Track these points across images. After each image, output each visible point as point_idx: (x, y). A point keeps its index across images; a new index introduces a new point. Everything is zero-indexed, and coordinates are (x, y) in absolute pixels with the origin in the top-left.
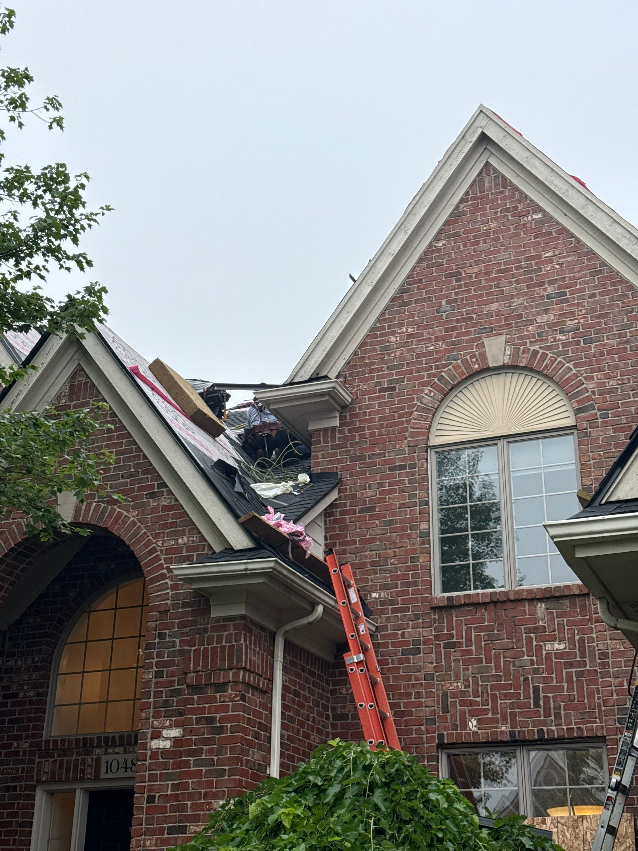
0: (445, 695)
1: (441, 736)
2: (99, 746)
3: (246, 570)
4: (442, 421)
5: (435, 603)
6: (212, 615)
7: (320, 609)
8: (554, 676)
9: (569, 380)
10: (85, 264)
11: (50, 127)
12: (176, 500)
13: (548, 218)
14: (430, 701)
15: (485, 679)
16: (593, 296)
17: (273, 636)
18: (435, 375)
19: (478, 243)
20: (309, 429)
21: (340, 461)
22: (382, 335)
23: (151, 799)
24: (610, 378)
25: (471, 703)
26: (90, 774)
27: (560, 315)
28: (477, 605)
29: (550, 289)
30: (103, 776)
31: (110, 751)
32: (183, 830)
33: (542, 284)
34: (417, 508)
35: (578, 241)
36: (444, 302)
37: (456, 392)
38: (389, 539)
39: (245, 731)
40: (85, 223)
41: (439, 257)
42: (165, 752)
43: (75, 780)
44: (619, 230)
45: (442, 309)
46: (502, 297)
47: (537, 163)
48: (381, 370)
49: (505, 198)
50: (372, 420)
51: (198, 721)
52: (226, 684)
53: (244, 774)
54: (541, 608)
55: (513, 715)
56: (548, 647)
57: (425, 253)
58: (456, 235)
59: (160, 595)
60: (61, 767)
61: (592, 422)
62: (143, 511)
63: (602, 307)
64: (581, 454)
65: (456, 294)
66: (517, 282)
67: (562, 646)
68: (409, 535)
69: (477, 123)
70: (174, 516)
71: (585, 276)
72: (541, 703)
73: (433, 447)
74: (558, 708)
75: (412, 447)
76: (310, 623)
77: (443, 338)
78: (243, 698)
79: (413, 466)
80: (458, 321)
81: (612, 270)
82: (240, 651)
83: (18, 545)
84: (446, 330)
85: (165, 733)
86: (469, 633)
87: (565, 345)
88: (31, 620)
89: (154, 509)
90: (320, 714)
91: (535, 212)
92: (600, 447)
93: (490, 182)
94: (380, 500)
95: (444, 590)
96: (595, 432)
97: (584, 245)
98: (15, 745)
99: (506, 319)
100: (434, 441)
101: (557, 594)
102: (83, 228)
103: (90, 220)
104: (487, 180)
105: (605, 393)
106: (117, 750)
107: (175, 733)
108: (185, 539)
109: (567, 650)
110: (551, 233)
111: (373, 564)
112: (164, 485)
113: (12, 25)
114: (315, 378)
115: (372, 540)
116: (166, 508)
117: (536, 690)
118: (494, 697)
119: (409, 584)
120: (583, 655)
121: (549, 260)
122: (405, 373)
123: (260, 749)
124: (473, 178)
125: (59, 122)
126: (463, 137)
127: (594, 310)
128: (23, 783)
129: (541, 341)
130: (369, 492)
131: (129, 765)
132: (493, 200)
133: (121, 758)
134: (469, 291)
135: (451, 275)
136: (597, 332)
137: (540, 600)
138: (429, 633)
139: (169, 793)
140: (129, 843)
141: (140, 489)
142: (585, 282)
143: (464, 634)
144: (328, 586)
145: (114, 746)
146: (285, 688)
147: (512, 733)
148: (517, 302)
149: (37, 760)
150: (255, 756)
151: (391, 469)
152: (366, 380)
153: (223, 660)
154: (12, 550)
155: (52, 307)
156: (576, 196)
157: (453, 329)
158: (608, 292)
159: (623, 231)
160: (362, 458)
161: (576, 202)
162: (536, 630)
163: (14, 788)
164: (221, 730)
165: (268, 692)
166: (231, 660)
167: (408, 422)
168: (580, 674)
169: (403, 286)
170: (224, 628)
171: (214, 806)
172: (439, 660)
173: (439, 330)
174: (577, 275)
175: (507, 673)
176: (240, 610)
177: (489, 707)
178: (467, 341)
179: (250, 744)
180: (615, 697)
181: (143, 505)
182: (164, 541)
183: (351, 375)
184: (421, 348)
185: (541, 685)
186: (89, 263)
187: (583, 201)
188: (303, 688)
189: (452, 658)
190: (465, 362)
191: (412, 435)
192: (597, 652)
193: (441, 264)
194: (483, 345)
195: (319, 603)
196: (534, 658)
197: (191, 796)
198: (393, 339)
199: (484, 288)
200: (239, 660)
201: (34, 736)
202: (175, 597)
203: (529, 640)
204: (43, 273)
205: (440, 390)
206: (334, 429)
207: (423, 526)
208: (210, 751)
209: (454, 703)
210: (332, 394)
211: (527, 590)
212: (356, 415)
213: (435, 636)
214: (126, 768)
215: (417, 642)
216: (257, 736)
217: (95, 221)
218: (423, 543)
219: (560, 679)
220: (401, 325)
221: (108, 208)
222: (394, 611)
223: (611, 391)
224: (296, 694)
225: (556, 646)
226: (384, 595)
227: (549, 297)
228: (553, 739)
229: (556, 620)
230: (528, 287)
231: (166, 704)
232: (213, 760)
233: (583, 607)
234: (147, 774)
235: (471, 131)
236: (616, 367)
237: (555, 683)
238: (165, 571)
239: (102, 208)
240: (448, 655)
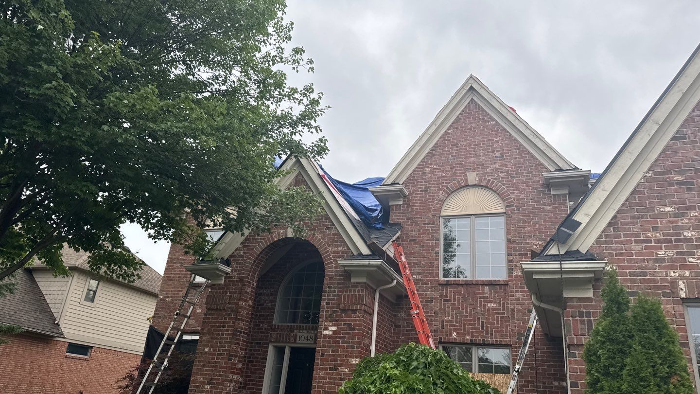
0: (443, 321)
1: (440, 338)
2: (297, 329)
3: (369, 264)
4: (446, 206)
5: (441, 282)
6: (352, 281)
7: (395, 281)
8: (491, 317)
9: (504, 193)
10: (319, 131)
11: (309, 71)
12: (338, 231)
13: (497, 124)
14: (436, 323)
15: (461, 316)
16: (516, 158)
17: (375, 291)
18: (445, 186)
19: (466, 132)
20: (390, 204)
21: (402, 219)
22: (422, 168)
23: (322, 355)
24: (521, 193)
25: (454, 326)
26: (292, 340)
27: (501, 165)
28: (458, 285)
29: (497, 154)
30: (298, 341)
31: (301, 332)
32: (336, 370)
33: (493, 152)
34: (435, 242)
35: (510, 134)
36: (450, 156)
37: (453, 194)
38: (421, 253)
39: (364, 331)
40: (319, 113)
41: (449, 137)
42: (329, 336)
43: (286, 342)
44: (529, 131)
45: (450, 159)
46: (476, 156)
47: (495, 101)
48: (422, 182)
49: (479, 114)
50: (417, 203)
51: (344, 325)
52: (356, 310)
53: (362, 348)
54: (487, 288)
55: (472, 332)
56: (489, 305)
57: (443, 135)
58: (457, 128)
59: (329, 271)
60: (280, 336)
61: (513, 212)
62: (324, 235)
63: (520, 164)
64: (507, 225)
65: (456, 153)
66: (483, 150)
67: (495, 305)
68: (430, 253)
69: (469, 82)
70: (337, 238)
71: (512, 149)
72: (485, 328)
73: (442, 216)
74: (492, 331)
75: (434, 216)
76: (391, 287)
77: (449, 171)
78: (363, 317)
79: (433, 224)
80: (456, 164)
81: (524, 148)
82: (363, 297)
83: (271, 244)
84: (451, 168)
85: (330, 328)
86: (454, 296)
87: (502, 178)
88: (270, 274)
89: (329, 234)
90: (389, 324)
91: (492, 121)
92: (516, 222)
93: (473, 107)
94: (418, 237)
95: (444, 277)
96: (514, 216)
97: (513, 136)
98: (261, 325)
99: (477, 165)
100: (443, 214)
101: (494, 283)
102: (318, 115)
103: (321, 112)
104: (471, 105)
105: (519, 200)
106: (304, 331)
107: (334, 328)
108: (341, 248)
109: (497, 307)
110: (498, 130)
111: (414, 263)
112: (334, 225)
113: (292, 28)
114: (393, 184)
115: (414, 253)
116: (333, 234)
117: (483, 323)
118: (464, 324)
119: (430, 273)
120: (504, 309)
121: (497, 142)
122: (432, 184)
123: (368, 338)
124: (466, 104)
125: (312, 69)
126: (462, 87)
127: (516, 164)
128: (264, 341)
129: (492, 175)
130: (414, 233)
131: (309, 338)
132: (474, 115)
133: (306, 335)
134: (461, 152)
135: (454, 145)
136: (517, 174)
137: (486, 285)
138: (437, 294)
139: (330, 353)
140: (313, 373)
141: (323, 225)
142: (513, 153)
143: (452, 296)
144: (399, 272)
145: (303, 329)
146: (378, 313)
147: (471, 340)
148: (482, 158)
149: (270, 332)
150: (366, 341)
151: (424, 224)
152: (415, 186)
153: (356, 300)
154: (268, 246)
155: (306, 147)
156: (511, 116)
157: (454, 167)
158: (522, 157)
159: (531, 132)
160: (411, 218)
161: (510, 118)
162: (484, 297)
163: (260, 343)
164: (354, 329)
165: (372, 315)
166: (359, 301)
167: (432, 205)
168: (502, 318)
169: (433, 148)
170: (356, 287)
171: (350, 361)
172: (441, 306)
173: (448, 168)
174: (509, 149)
175: (471, 315)
176: (364, 280)
177: (462, 328)
178: (460, 173)
179: (365, 336)
180: (517, 328)
181: (324, 232)
182: (332, 248)
183: (409, 183)
184: (439, 174)
185: (485, 321)
186: (321, 130)
187: (514, 118)
188: (384, 313)
189: (447, 306)
190: (458, 182)
191: (434, 210)
192: (510, 309)
193: (450, 140)
194: (466, 175)
195: (395, 279)
196: (483, 309)
197: (340, 356)
198: (427, 170)
199: (468, 151)
200: (363, 301)
201: (270, 322)
202: (336, 272)
203: (481, 302)
204: (301, 133)
205: (447, 193)
206: (400, 205)
207: (437, 249)
208: (349, 338)
209: (446, 325)
210: (401, 191)
211: (481, 281)
212: (410, 200)
213: (440, 296)
214: (307, 339)
215: (432, 298)
216: (367, 333)
217: (324, 112)
218: (436, 256)
219: (493, 319)
220: (432, 164)
221: (329, 107)
222: (422, 284)
223: (523, 199)
224: (382, 316)
225: (492, 305)
226: (419, 277)
227: (496, 157)
228: (489, 344)
229: (493, 294)
230: (487, 152)
231: (330, 316)
232: (350, 341)
233: (505, 290)
234: (321, 344)
235: (466, 85)
236: (524, 189)
237: (491, 320)
238: (332, 261)
239: (326, 107)
240: (445, 305)
